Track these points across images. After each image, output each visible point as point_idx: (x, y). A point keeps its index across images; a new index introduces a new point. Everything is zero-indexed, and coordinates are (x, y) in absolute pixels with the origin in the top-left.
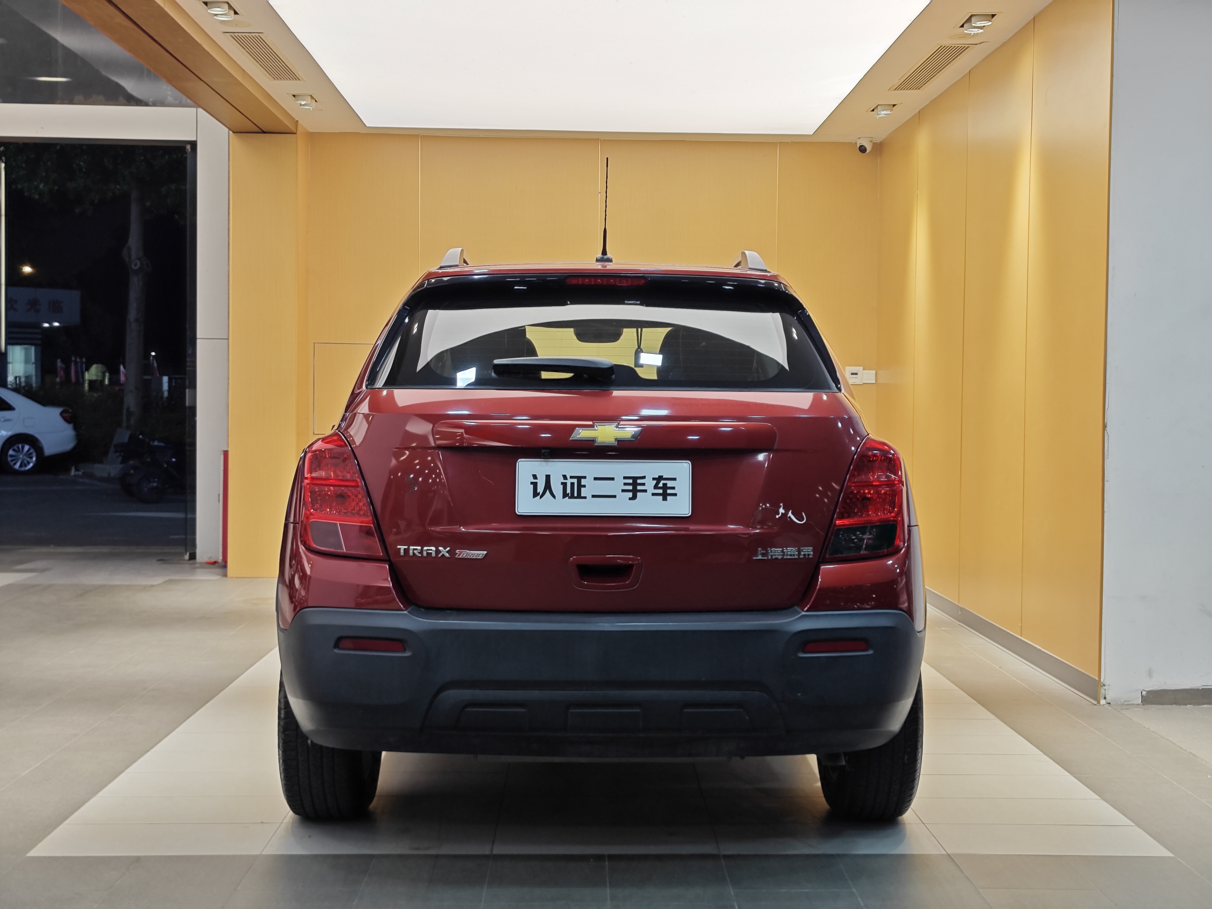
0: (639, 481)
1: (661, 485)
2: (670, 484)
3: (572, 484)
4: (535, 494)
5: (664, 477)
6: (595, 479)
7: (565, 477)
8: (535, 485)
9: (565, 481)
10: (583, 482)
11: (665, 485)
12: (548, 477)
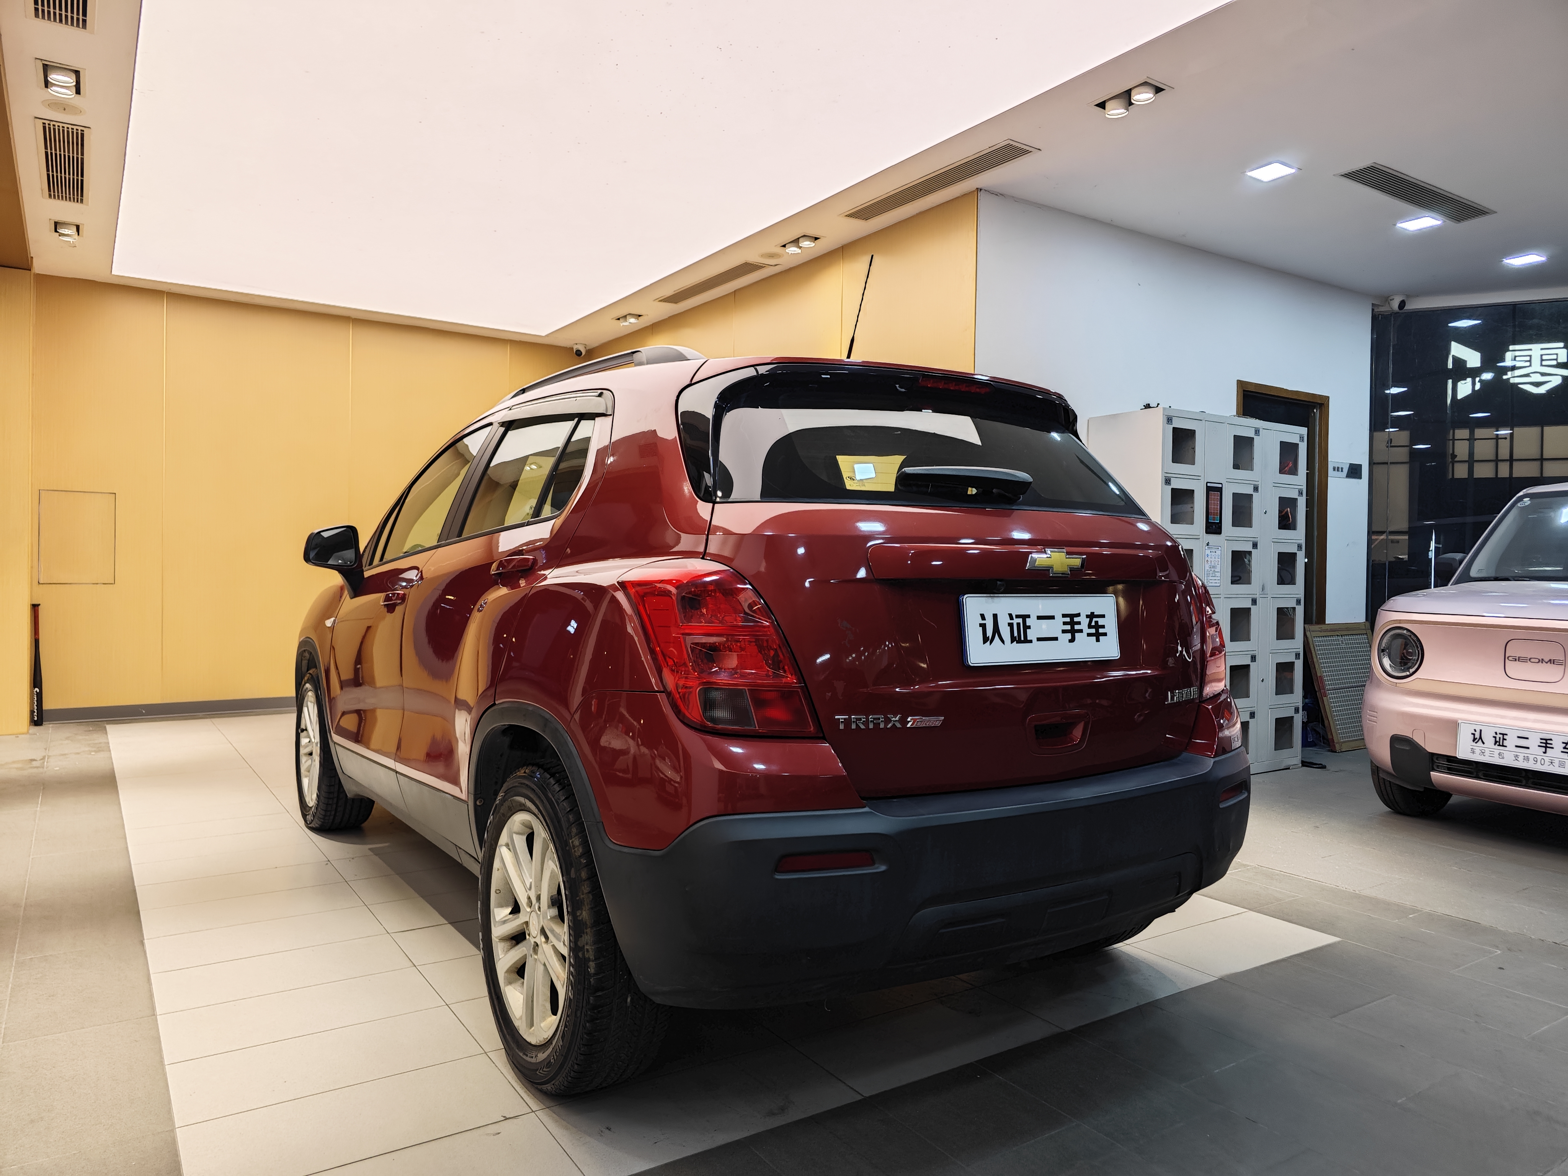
0: (1076, 619)
1: (1093, 624)
2: (1101, 621)
3: (1018, 624)
4: (985, 639)
5: (1095, 614)
6: (1039, 618)
7: (1011, 616)
8: (983, 626)
9: (1011, 621)
10: (1029, 622)
11: (1096, 622)
12: (995, 616)
